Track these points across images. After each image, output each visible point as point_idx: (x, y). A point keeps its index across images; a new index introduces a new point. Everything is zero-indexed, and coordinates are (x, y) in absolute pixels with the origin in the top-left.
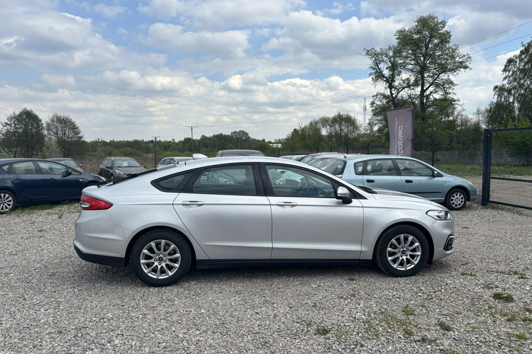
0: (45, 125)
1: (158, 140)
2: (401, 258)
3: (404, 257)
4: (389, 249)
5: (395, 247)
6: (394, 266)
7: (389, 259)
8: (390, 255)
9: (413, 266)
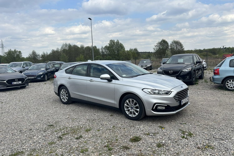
0: (170, 45)
1: (224, 47)
2: (130, 110)
3: (132, 110)
4: (126, 105)
5: (128, 104)
6: (128, 114)
7: (125, 109)
8: (126, 107)
9: (136, 116)
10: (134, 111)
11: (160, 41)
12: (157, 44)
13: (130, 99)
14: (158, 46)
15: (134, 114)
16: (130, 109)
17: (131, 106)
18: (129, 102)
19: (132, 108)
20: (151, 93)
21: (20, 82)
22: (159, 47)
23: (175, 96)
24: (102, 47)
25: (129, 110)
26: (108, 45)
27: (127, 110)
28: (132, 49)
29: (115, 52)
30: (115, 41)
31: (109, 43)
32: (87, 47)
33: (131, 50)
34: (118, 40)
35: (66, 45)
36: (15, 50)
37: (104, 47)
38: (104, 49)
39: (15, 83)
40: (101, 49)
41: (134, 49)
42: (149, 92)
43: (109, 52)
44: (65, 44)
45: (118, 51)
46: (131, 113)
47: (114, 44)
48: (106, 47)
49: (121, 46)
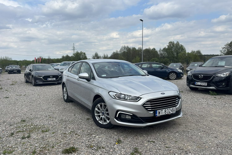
2: (101, 116)
3: (103, 117)
4: (96, 109)
5: (99, 109)
6: (98, 120)
7: (96, 114)
8: (96, 112)
9: (107, 123)
10: (105, 117)
11: (229, 43)
12: (226, 45)
13: (103, 103)
14: (226, 48)
15: (105, 121)
16: (101, 114)
17: (102, 112)
18: (101, 106)
19: (103, 114)
20: (115, 97)
21: (54, 79)
22: (228, 49)
23: (144, 104)
24: (160, 49)
25: (99, 116)
26: (167, 47)
27: (97, 116)
28: (195, 51)
29: (174, 55)
30: (175, 43)
31: (168, 45)
32: (146, 49)
33: (193, 52)
34: (178, 42)
35: (125, 47)
36: (81, 52)
37: (162, 49)
38: (163, 51)
39: (50, 79)
40: (159, 51)
41: (197, 52)
42: (114, 96)
43: (168, 54)
44: (123, 46)
45: (177, 54)
46: (101, 119)
47: (174, 45)
48: (164, 49)
49: (182, 48)
